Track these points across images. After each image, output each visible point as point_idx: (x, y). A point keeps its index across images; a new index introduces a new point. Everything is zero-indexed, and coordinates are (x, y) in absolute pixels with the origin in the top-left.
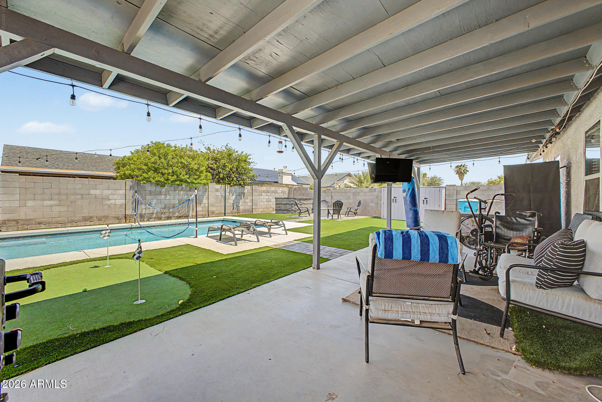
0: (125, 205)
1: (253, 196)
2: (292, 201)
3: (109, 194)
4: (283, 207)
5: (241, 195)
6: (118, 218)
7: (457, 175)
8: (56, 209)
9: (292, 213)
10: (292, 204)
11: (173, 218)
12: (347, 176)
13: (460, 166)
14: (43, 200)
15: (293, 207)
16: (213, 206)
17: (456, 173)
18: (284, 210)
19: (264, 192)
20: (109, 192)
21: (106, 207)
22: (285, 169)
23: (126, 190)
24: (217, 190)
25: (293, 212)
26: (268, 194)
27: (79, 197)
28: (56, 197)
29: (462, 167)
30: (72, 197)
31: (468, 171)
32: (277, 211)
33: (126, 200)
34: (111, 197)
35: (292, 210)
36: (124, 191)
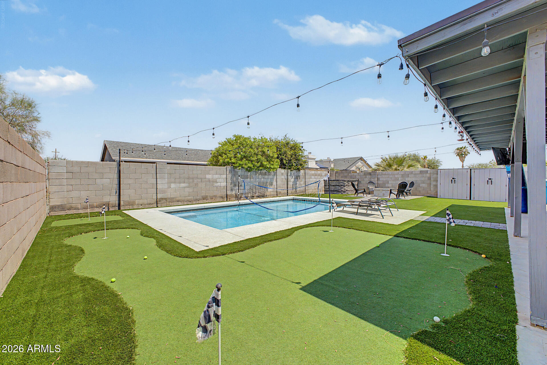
0: (227, 186)
1: (306, 179)
2: (341, 183)
3: (217, 177)
4: (332, 188)
5: (297, 177)
6: (222, 197)
7: (458, 157)
8: (187, 190)
9: (342, 194)
10: (342, 185)
11: (255, 197)
12: (359, 159)
13: (461, 148)
14: (180, 183)
15: (343, 188)
16: (280, 187)
17: (457, 155)
18: (333, 191)
19: (313, 175)
20: (217, 176)
21: (215, 188)
22: (310, 155)
23: (227, 175)
24: (282, 174)
25: (342, 192)
26: (316, 177)
27: (200, 180)
28: (186, 180)
29: (463, 148)
30: (196, 181)
31: (469, 153)
32: (326, 192)
33: (227, 182)
34: (218, 180)
35: (342, 191)
36: (225, 176)
